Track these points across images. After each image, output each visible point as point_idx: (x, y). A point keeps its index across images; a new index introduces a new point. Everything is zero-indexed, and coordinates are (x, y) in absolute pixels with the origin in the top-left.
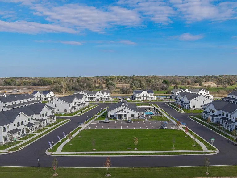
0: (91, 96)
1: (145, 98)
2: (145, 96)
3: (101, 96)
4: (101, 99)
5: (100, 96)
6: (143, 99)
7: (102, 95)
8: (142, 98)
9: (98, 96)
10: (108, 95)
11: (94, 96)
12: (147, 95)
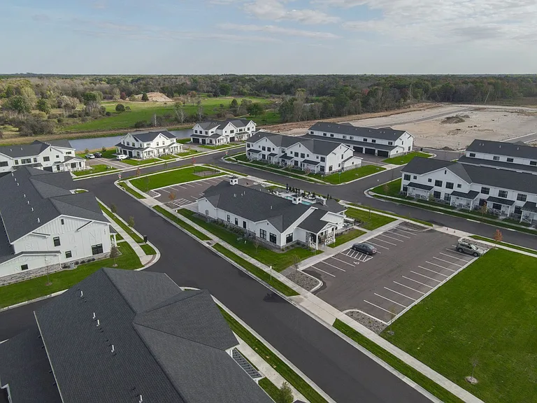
0: (23, 161)
1: (161, 150)
2: (161, 145)
3: (58, 160)
4: (58, 166)
5: (53, 160)
6: (158, 152)
7: (58, 157)
8: (156, 151)
9: (46, 159)
10: (70, 153)
11: (35, 160)
12: (164, 144)
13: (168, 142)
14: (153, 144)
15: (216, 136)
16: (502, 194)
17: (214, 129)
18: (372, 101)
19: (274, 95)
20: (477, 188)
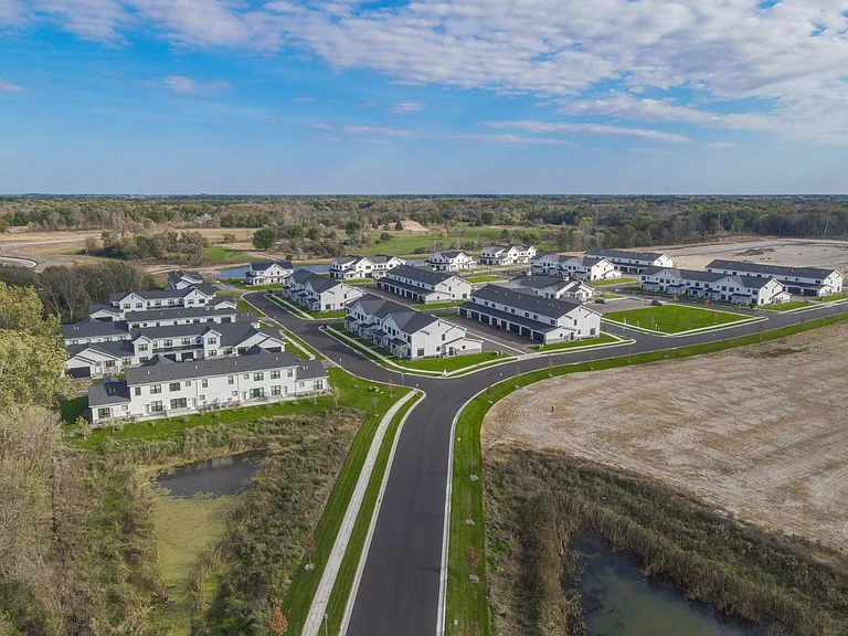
13: (466, 260)
14: (456, 260)
15: (501, 257)
16: (697, 285)
17: (500, 252)
18: (665, 232)
19: (551, 225)
20: (684, 282)
